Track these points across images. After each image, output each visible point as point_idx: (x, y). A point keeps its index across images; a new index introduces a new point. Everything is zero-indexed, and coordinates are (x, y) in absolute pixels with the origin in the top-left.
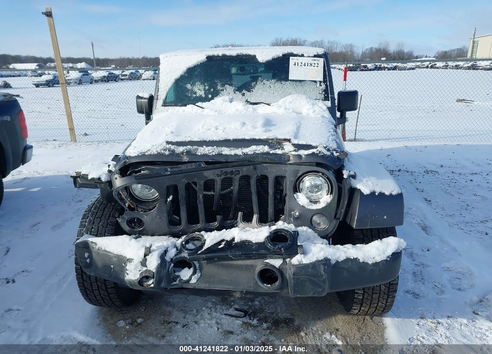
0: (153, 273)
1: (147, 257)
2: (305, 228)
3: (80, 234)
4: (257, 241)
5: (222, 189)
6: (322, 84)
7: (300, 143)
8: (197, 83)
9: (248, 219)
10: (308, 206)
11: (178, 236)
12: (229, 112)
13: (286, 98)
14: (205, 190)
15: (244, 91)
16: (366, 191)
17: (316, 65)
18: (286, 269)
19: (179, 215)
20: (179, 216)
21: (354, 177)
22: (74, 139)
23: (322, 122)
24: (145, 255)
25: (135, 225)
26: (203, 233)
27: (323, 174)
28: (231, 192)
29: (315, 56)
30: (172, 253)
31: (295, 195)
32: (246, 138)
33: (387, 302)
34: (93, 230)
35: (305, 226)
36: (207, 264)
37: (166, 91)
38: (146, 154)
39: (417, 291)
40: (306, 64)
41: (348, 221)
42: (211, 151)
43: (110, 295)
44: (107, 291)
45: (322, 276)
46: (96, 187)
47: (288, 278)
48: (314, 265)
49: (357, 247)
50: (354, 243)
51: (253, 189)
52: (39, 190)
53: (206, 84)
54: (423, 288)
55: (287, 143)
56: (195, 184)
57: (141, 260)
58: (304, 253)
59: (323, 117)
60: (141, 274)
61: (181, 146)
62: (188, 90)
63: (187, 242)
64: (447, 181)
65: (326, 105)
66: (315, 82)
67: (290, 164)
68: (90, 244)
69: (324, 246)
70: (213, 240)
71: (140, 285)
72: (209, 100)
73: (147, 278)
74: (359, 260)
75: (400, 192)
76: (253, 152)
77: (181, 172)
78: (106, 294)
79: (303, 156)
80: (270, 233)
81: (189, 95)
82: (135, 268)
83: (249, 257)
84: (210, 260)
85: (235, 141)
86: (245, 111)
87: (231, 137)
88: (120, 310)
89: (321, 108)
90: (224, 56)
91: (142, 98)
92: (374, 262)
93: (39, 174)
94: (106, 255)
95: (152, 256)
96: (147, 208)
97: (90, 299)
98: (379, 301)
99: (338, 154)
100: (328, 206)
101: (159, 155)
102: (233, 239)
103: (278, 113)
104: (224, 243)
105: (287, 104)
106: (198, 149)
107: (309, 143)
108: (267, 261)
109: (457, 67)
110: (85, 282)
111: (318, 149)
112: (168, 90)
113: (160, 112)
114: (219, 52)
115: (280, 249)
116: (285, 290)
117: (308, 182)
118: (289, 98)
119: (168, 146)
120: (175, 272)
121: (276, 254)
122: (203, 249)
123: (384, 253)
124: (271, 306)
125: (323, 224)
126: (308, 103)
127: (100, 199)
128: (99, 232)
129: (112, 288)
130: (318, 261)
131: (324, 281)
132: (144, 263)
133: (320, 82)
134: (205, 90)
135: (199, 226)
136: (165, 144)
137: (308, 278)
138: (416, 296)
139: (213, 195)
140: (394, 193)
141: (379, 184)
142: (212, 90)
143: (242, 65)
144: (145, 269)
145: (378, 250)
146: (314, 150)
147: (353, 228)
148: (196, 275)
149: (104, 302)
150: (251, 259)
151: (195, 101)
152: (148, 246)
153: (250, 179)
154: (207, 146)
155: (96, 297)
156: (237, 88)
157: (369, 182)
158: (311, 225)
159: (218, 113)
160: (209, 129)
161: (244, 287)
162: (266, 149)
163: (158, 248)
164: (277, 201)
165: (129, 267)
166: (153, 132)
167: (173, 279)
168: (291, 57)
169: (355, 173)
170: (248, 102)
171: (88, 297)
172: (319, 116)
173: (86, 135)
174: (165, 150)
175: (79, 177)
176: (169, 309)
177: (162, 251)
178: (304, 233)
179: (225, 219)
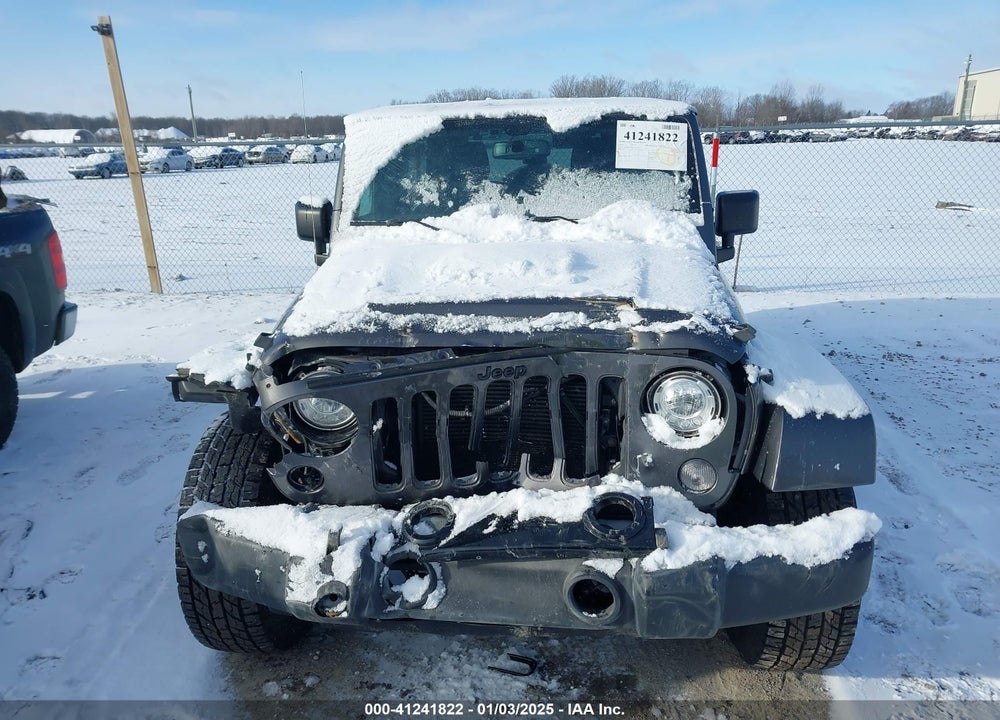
0: (347, 587)
1: (333, 554)
2: (665, 490)
3: (187, 501)
4: (565, 520)
5: (489, 406)
6: (685, 177)
7: (654, 306)
8: (423, 177)
9: (541, 468)
10: (673, 441)
11: (396, 506)
12: (492, 238)
13: (609, 207)
14: (452, 407)
15: (522, 193)
16: (796, 411)
17: (672, 137)
18: (631, 581)
19: (397, 461)
20: (398, 463)
21: (768, 379)
22: (157, 287)
23: (691, 259)
24: (330, 550)
25: (305, 483)
26: (448, 499)
27: (704, 374)
28: (507, 410)
29: (670, 119)
30: (385, 543)
31: (644, 419)
32: (537, 296)
33: (836, 645)
34: (213, 491)
35: (665, 485)
36: (459, 567)
37: (358, 194)
38: (328, 331)
39: (890, 617)
40: (652, 136)
41: (759, 475)
42: (464, 325)
43: (249, 629)
44: (243, 621)
45: (708, 595)
46: (221, 400)
47: (634, 599)
48: (692, 572)
49: (778, 530)
50: (771, 523)
51: (554, 405)
52: (91, 396)
53: (442, 179)
54: (902, 609)
55: (625, 307)
56: (432, 395)
57: (320, 560)
58: (669, 546)
59: (690, 247)
60: (321, 590)
61: (400, 314)
62: (405, 192)
63: (416, 519)
64: (933, 376)
65: (693, 222)
66: (671, 173)
67: (633, 352)
68: (210, 523)
69: (709, 530)
70: (471, 515)
71: (319, 613)
72: (449, 212)
73: (334, 598)
74: (784, 559)
75: (867, 412)
76: (553, 327)
77: (405, 371)
78: (240, 626)
79: (662, 335)
80: (594, 501)
81: (408, 202)
82: (308, 578)
83: (550, 554)
84: (464, 559)
85: (515, 302)
86: (524, 236)
87: (506, 294)
88: (267, 658)
89: (684, 228)
90: (479, 119)
91: (308, 207)
92: (817, 564)
93: (89, 361)
94: (244, 547)
95: (343, 551)
96: (329, 446)
97: (206, 637)
98: (819, 644)
99: (736, 331)
100: (717, 442)
101: (355, 333)
102: (514, 514)
103: (595, 238)
104: (494, 522)
105: (612, 220)
106: (436, 320)
107: (672, 307)
108: (589, 563)
109: (933, 135)
110: (197, 602)
111: (692, 319)
112: (362, 191)
113: (346, 238)
114: (468, 110)
115: (617, 537)
116: (627, 626)
117: (671, 390)
118: (616, 208)
119: (373, 314)
120: (391, 586)
121: (609, 548)
122: (451, 537)
123: (837, 544)
124: (585, 650)
125: (705, 481)
126: (657, 218)
127: (228, 423)
128: (227, 496)
129: (254, 614)
130: (699, 565)
131: (712, 606)
132: (326, 566)
133: (682, 173)
134: (439, 190)
135: (439, 484)
136: (366, 309)
137: (677, 601)
138: (889, 626)
139: (468, 419)
140: (855, 415)
141: (823, 396)
142: (455, 190)
143: (516, 139)
144: (328, 579)
145: (825, 537)
146: (685, 323)
147: (770, 491)
148: (436, 592)
149: (237, 643)
150: (555, 557)
151: (419, 213)
152: (335, 529)
153: (546, 383)
154: (456, 313)
155: (219, 634)
156: (506, 187)
157: (800, 391)
158: (678, 482)
159: (469, 241)
160: (457, 277)
161: (539, 619)
162: (580, 319)
163: (357, 532)
164: (604, 432)
165: (295, 574)
166: (339, 282)
167: (388, 600)
168: (618, 122)
169: (771, 371)
170: (530, 216)
171: (203, 632)
172: (682, 245)
173: (182, 278)
174: (367, 323)
175: (185, 379)
176: (371, 655)
177: (363, 539)
178: (665, 500)
179: (493, 468)
